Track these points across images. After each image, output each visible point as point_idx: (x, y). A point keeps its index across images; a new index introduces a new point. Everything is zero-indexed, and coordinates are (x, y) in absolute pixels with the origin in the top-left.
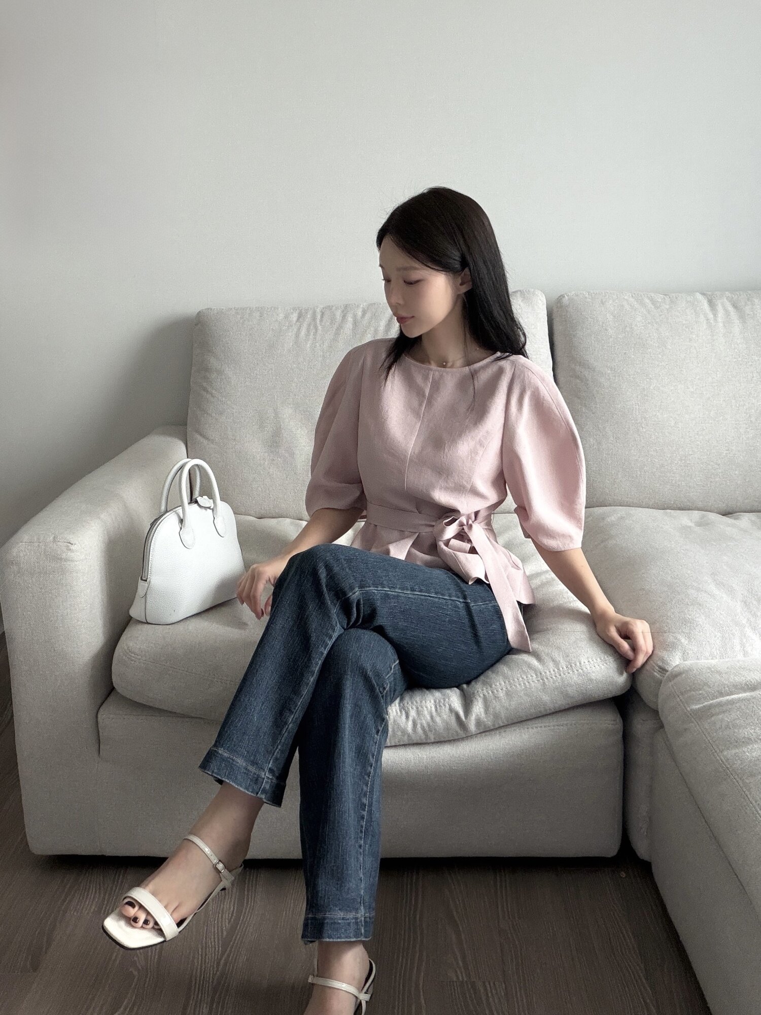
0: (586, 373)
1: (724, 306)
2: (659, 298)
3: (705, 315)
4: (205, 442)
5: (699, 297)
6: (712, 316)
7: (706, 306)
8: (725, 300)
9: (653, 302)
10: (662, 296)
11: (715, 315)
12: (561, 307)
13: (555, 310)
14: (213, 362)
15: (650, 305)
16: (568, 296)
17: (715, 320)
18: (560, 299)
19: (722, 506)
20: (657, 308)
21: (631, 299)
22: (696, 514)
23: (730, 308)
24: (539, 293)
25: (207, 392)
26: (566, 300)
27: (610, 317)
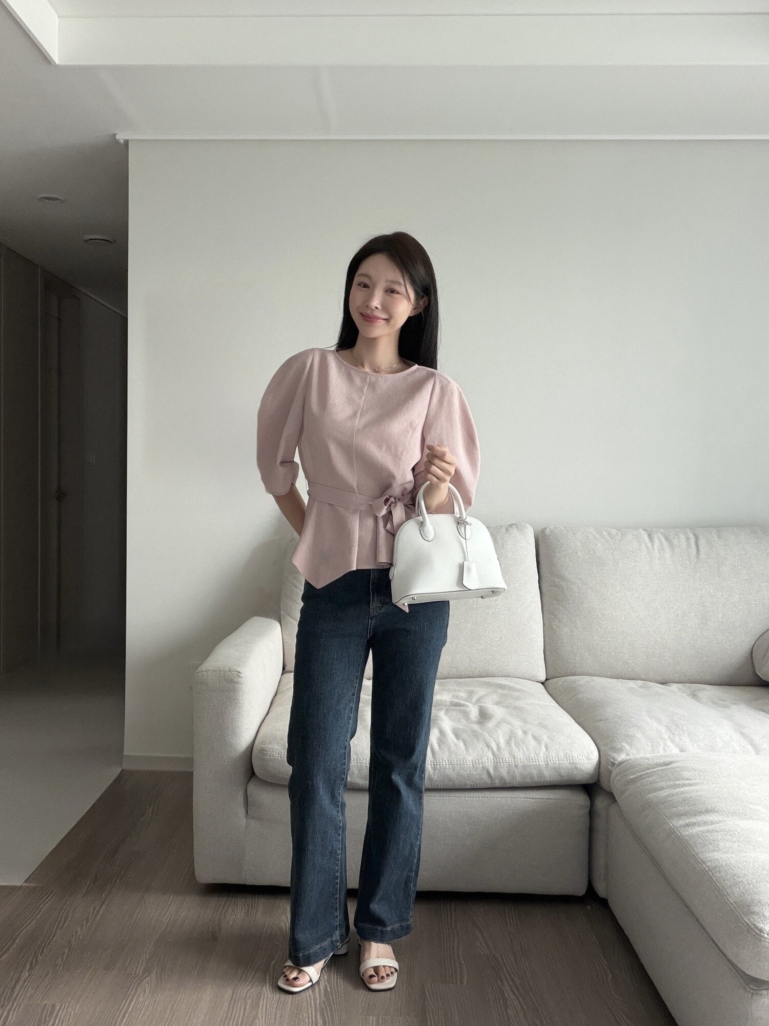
0: (562, 583)
1: (659, 539)
2: (614, 532)
5: (641, 531)
6: (651, 545)
8: (660, 535)
9: (609, 534)
10: (615, 530)
11: (653, 545)
12: (545, 535)
13: (540, 538)
15: (607, 537)
16: (549, 529)
17: (653, 548)
18: (543, 531)
19: (659, 678)
20: (612, 538)
22: (640, 683)
23: (663, 540)
24: (527, 525)
26: (548, 532)
27: (580, 545)
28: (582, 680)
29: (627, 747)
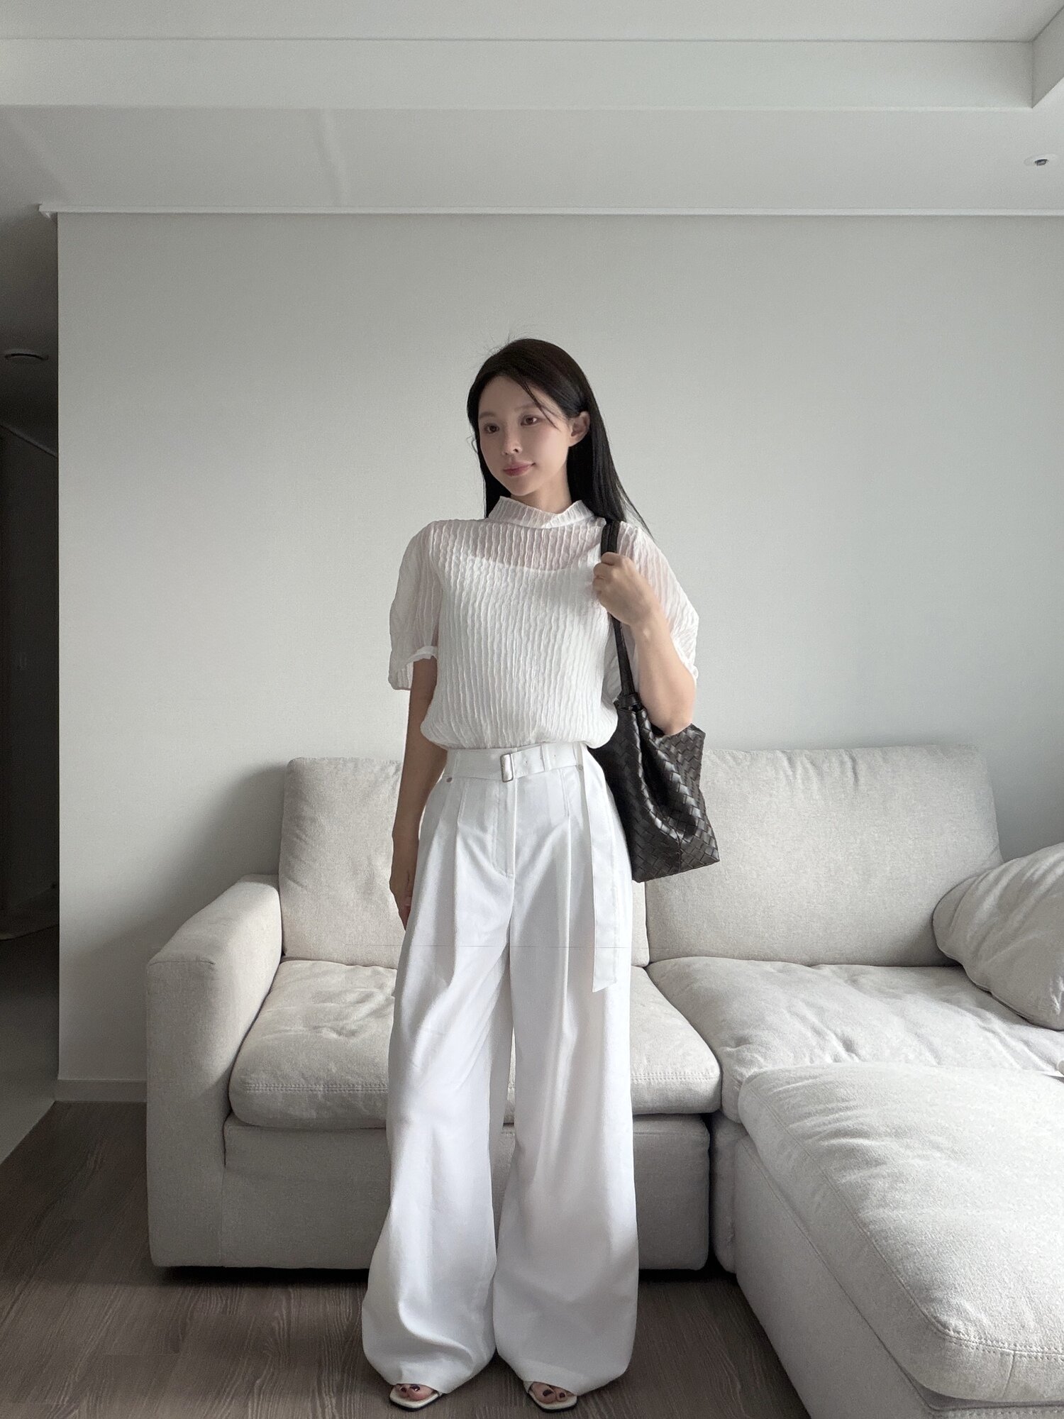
2: (740, 755)
3: (785, 772)
4: (299, 888)
5: (779, 754)
7: (786, 763)
10: (743, 752)
11: (794, 772)
14: (307, 811)
17: (795, 777)
19: (806, 958)
22: (780, 964)
23: (809, 766)
25: (301, 839)
28: (698, 963)
29: (760, 1058)
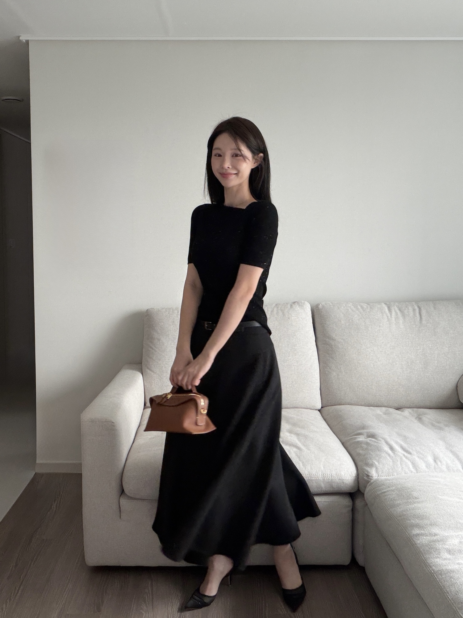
0: (331, 342)
1: (395, 310)
5: (384, 305)
6: (390, 315)
7: (387, 310)
8: (395, 307)
9: (362, 307)
10: (366, 304)
12: (318, 309)
14: (156, 335)
15: (361, 310)
16: (321, 304)
17: (391, 317)
18: (317, 306)
20: (364, 311)
21: (352, 306)
23: (398, 311)
24: (306, 303)
26: (320, 306)
